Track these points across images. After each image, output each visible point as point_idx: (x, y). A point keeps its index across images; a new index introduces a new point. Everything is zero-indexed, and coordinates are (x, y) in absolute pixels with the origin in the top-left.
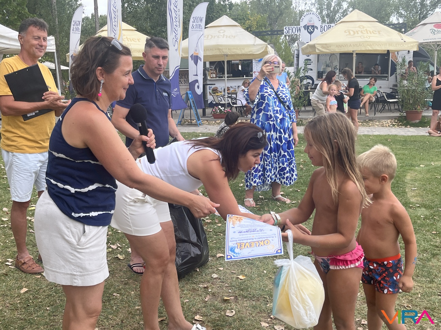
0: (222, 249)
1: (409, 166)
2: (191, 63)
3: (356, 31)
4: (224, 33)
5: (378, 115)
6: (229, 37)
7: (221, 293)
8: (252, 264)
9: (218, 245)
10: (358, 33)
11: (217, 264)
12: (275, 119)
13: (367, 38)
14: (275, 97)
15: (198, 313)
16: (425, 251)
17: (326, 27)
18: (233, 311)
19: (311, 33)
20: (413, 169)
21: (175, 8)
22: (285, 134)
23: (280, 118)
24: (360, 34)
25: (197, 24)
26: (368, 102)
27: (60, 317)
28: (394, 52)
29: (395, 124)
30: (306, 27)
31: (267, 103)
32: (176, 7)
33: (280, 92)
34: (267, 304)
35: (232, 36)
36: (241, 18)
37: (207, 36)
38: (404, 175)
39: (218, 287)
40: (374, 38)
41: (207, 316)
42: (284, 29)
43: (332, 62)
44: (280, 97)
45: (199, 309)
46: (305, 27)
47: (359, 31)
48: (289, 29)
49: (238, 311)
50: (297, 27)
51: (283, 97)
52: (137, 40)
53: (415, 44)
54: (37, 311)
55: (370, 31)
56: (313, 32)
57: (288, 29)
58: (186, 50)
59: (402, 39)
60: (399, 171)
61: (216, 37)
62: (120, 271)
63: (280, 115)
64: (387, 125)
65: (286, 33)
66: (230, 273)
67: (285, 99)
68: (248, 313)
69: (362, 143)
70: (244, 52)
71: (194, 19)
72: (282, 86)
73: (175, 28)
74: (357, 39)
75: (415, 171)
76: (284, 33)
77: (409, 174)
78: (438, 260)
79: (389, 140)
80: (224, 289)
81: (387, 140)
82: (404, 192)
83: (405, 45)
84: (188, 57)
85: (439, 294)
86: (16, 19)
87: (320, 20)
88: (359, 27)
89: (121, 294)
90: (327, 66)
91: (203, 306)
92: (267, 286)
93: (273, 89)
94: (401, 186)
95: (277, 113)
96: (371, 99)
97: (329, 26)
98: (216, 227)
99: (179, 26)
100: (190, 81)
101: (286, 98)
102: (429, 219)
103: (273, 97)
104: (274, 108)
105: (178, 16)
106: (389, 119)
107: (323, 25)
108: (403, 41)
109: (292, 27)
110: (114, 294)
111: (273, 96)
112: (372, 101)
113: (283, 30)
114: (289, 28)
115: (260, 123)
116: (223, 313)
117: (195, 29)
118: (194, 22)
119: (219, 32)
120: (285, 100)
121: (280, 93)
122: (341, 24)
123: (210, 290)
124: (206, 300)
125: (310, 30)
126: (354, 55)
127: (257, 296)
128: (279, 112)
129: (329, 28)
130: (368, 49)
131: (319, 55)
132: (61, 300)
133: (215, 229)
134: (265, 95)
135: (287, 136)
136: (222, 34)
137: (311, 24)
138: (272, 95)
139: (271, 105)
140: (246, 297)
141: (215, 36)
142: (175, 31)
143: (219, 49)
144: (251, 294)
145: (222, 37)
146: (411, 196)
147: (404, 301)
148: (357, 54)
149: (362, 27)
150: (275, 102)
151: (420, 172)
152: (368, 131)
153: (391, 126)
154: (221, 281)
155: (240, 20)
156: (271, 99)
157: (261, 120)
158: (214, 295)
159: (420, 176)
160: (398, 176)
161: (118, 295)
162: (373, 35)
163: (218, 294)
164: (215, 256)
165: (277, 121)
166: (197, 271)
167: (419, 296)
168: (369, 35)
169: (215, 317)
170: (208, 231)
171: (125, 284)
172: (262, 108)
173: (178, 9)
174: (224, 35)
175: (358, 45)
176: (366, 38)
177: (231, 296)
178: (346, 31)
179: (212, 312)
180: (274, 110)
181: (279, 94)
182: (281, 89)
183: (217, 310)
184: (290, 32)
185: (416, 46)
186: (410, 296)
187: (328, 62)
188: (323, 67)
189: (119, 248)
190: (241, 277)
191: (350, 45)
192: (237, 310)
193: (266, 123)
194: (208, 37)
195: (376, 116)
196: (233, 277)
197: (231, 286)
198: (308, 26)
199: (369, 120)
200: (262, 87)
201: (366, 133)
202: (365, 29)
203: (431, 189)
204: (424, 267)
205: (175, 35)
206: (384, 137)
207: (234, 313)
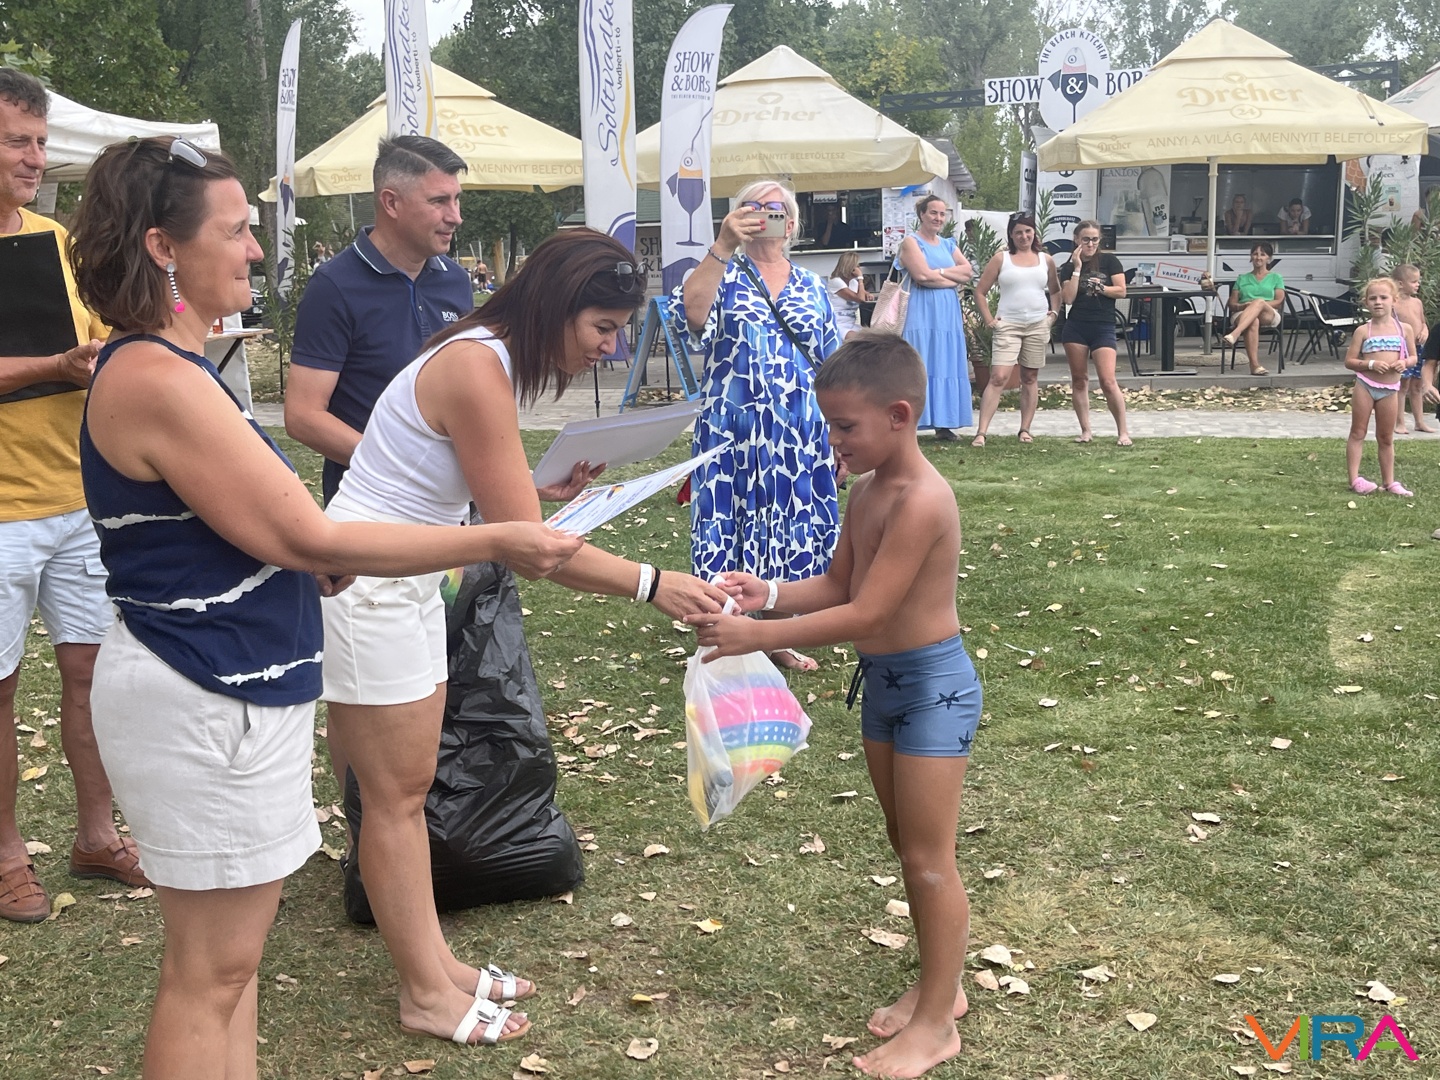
0: (668, 829)
1: (1360, 546)
2: (670, 203)
3: (1218, 92)
4: (779, 105)
5: (1293, 370)
6: (795, 117)
7: (629, 981)
8: (755, 879)
9: (659, 816)
10: (1222, 99)
11: (640, 879)
12: (770, 396)
13: (1253, 113)
14: (772, 322)
15: (539, 1046)
16: (1341, 841)
17: (1124, 78)
18: (651, 1040)
19: (1074, 99)
20: (1368, 558)
21: (606, 25)
22: (805, 443)
23: (788, 391)
24: (1230, 101)
25: (691, 74)
26: (1256, 328)
27: (88, 1053)
28: (1353, 160)
29: (1345, 401)
30: (1060, 80)
31: (743, 342)
32: (609, 21)
33: (790, 305)
34: (773, 1020)
35: (805, 114)
36: (856, 52)
37: (720, 115)
38: (1334, 576)
39: (625, 959)
40: (1278, 115)
41: (563, 1056)
42: (987, 87)
43: (1145, 196)
44: (789, 321)
45: (543, 1034)
46: (1054, 79)
47: (1227, 91)
48: (1002, 88)
49: (670, 1043)
50: (1029, 80)
51: (798, 320)
52: (495, 131)
53: (1413, 132)
54: (20, 1031)
55: (1263, 93)
56: (1083, 95)
57: (997, 87)
58: (653, 161)
59: (1372, 118)
60: (1319, 564)
61: (752, 117)
62: (322, 898)
63: (788, 380)
64: (1320, 406)
65: (992, 99)
66: (676, 910)
67: (803, 326)
68: (701, 1051)
69: (1219, 466)
70: (841, 167)
71: (681, 58)
72: (798, 284)
73: (605, 91)
74: (1219, 118)
75: (1376, 562)
76: (987, 99)
77: (1351, 575)
78: (1381, 875)
79: (1310, 458)
80: (642, 964)
81: (1303, 456)
82: (1322, 637)
83: (1380, 138)
84: (658, 184)
85: (1358, 993)
86: (125, 66)
87: (1104, 57)
88: (1228, 78)
89: (302, 978)
90: (1131, 207)
91: (559, 1022)
92: (786, 959)
93: (766, 296)
94: (1315, 615)
95: (778, 374)
96: (1268, 317)
97: (1134, 73)
98: (669, 751)
99: (620, 83)
100: (665, 264)
101: (806, 325)
102: (1385, 731)
103: (764, 322)
104: (767, 359)
105: (614, 50)
106: (1328, 385)
107: (1117, 73)
108: (1374, 122)
109: (1013, 79)
110: (282, 977)
111: (765, 318)
112: (1270, 323)
113: (983, 91)
114: (1002, 82)
115: (723, 410)
116: (617, 1049)
117: (684, 92)
118: (681, 68)
119: (762, 101)
120: (806, 330)
121: (789, 309)
122: (1168, 68)
123: (593, 969)
124: (574, 1002)
125: (1072, 89)
126: (1214, 173)
127: (746, 992)
128: (783, 370)
129: (1135, 80)
130: (1253, 152)
131: (1101, 173)
132: (107, 995)
133: (662, 759)
134: (736, 319)
135: (810, 449)
136: (771, 108)
137: (1076, 68)
138: (759, 315)
139: (758, 349)
140: (706, 995)
141: (747, 115)
142: (607, 101)
143: (761, 157)
144: (723, 985)
145: (770, 117)
146: (1343, 652)
147: (1234, 1016)
148: (1222, 168)
149: (1236, 78)
150: (772, 340)
151: (1392, 566)
152: (1252, 426)
153: (1334, 407)
154: (638, 938)
155: (854, 57)
156: (755, 328)
157: (726, 400)
158: (602, 984)
159: (1387, 581)
160: (1312, 583)
161: (294, 981)
162: (1272, 103)
163: (617, 984)
164: (639, 852)
165: (777, 401)
166: (564, 902)
167: (1290, 998)
168: (1260, 103)
169: (591, 1063)
170: (638, 767)
171: (325, 945)
172: (730, 359)
173: (614, 27)
174: (777, 110)
175: (1222, 139)
176: (1250, 116)
177: (658, 992)
178: (1184, 93)
179: (583, 1047)
180: (769, 367)
181: (785, 313)
182: (794, 294)
183: (601, 1037)
184: (1006, 97)
185: (1421, 140)
186: (1258, 998)
187: (1132, 197)
188: (1115, 212)
189: (336, 823)
190: (707, 925)
191: (1196, 140)
192: (667, 1037)
193: (743, 407)
194: (724, 118)
195: (1284, 373)
196: (683, 926)
197: (667, 955)
198: (1066, 77)
199: (1261, 389)
200: (730, 289)
201: (1244, 433)
202: (1246, 84)
203: (1415, 625)
204: (1328, 896)
205: (607, 111)
206: (1295, 446)
207: (655, 1046)
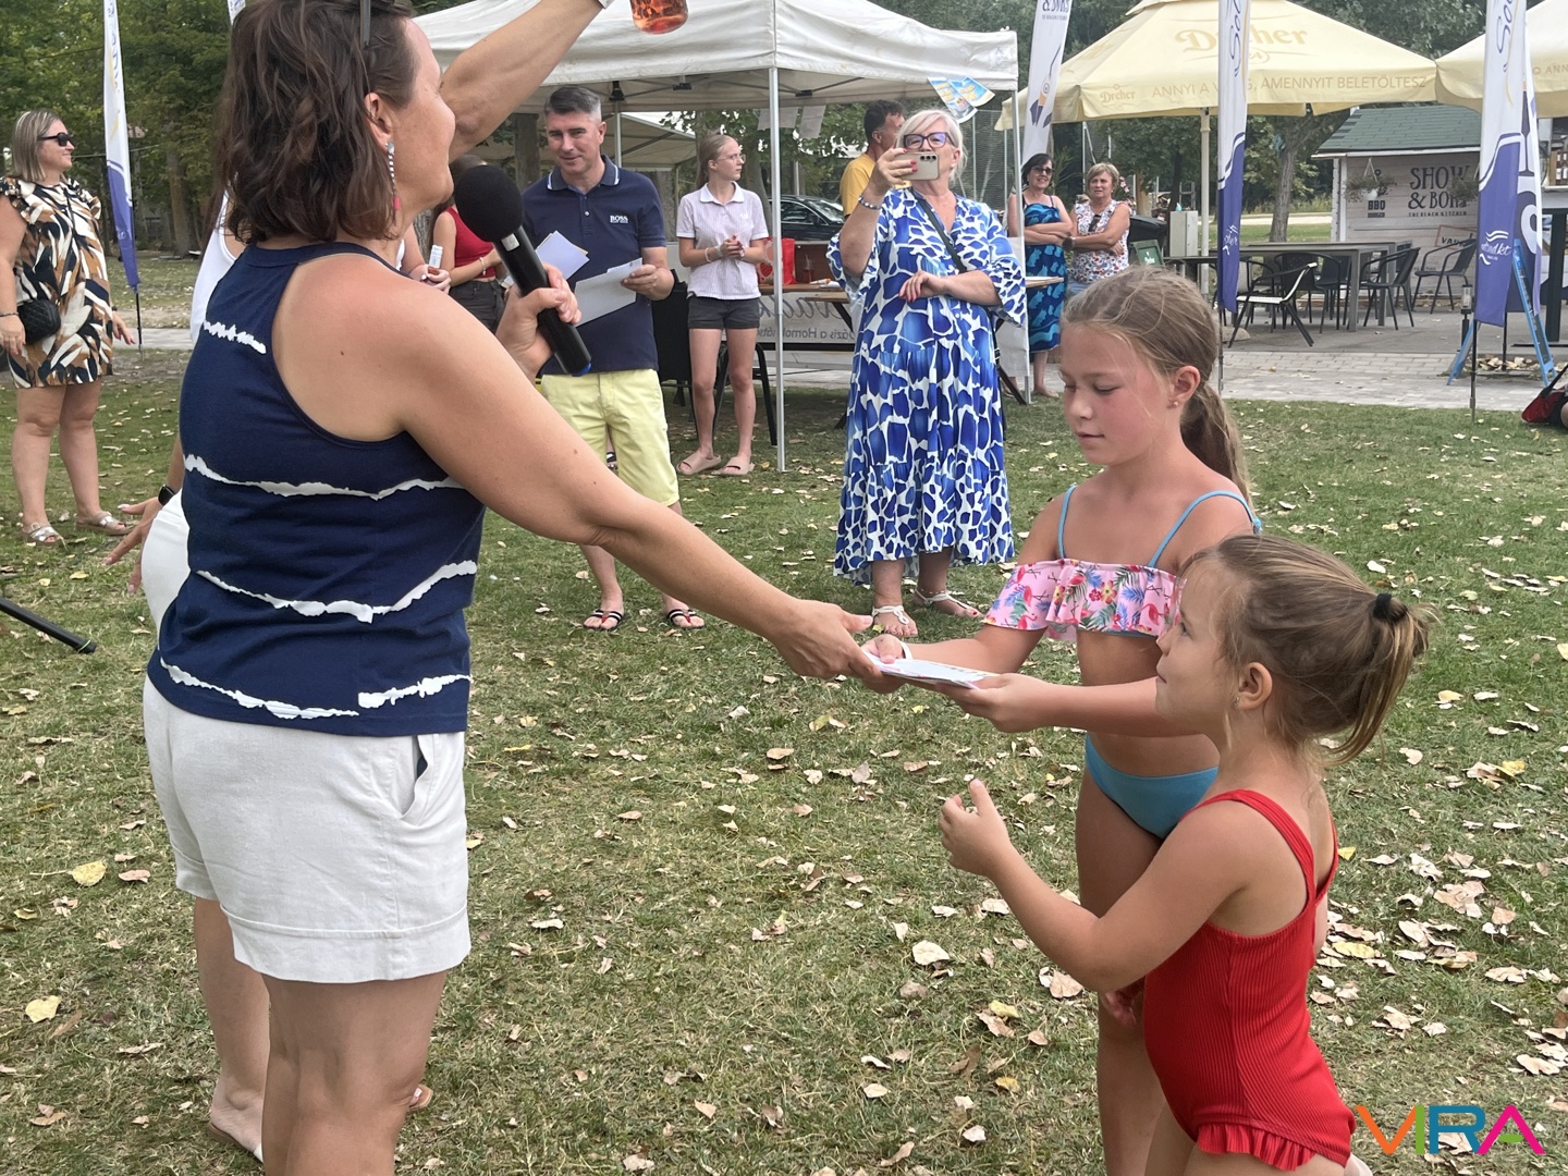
52: (1291, 37)
